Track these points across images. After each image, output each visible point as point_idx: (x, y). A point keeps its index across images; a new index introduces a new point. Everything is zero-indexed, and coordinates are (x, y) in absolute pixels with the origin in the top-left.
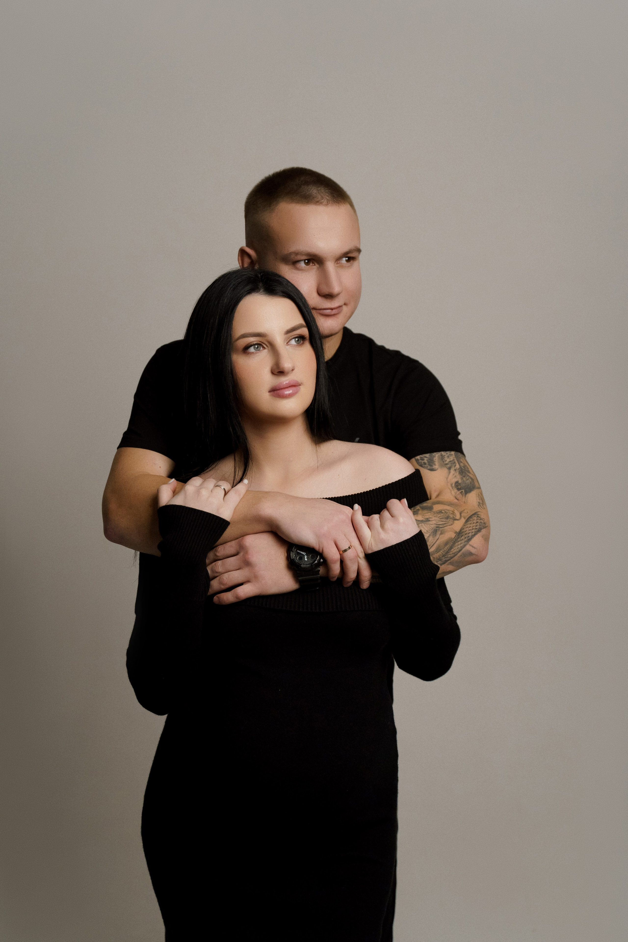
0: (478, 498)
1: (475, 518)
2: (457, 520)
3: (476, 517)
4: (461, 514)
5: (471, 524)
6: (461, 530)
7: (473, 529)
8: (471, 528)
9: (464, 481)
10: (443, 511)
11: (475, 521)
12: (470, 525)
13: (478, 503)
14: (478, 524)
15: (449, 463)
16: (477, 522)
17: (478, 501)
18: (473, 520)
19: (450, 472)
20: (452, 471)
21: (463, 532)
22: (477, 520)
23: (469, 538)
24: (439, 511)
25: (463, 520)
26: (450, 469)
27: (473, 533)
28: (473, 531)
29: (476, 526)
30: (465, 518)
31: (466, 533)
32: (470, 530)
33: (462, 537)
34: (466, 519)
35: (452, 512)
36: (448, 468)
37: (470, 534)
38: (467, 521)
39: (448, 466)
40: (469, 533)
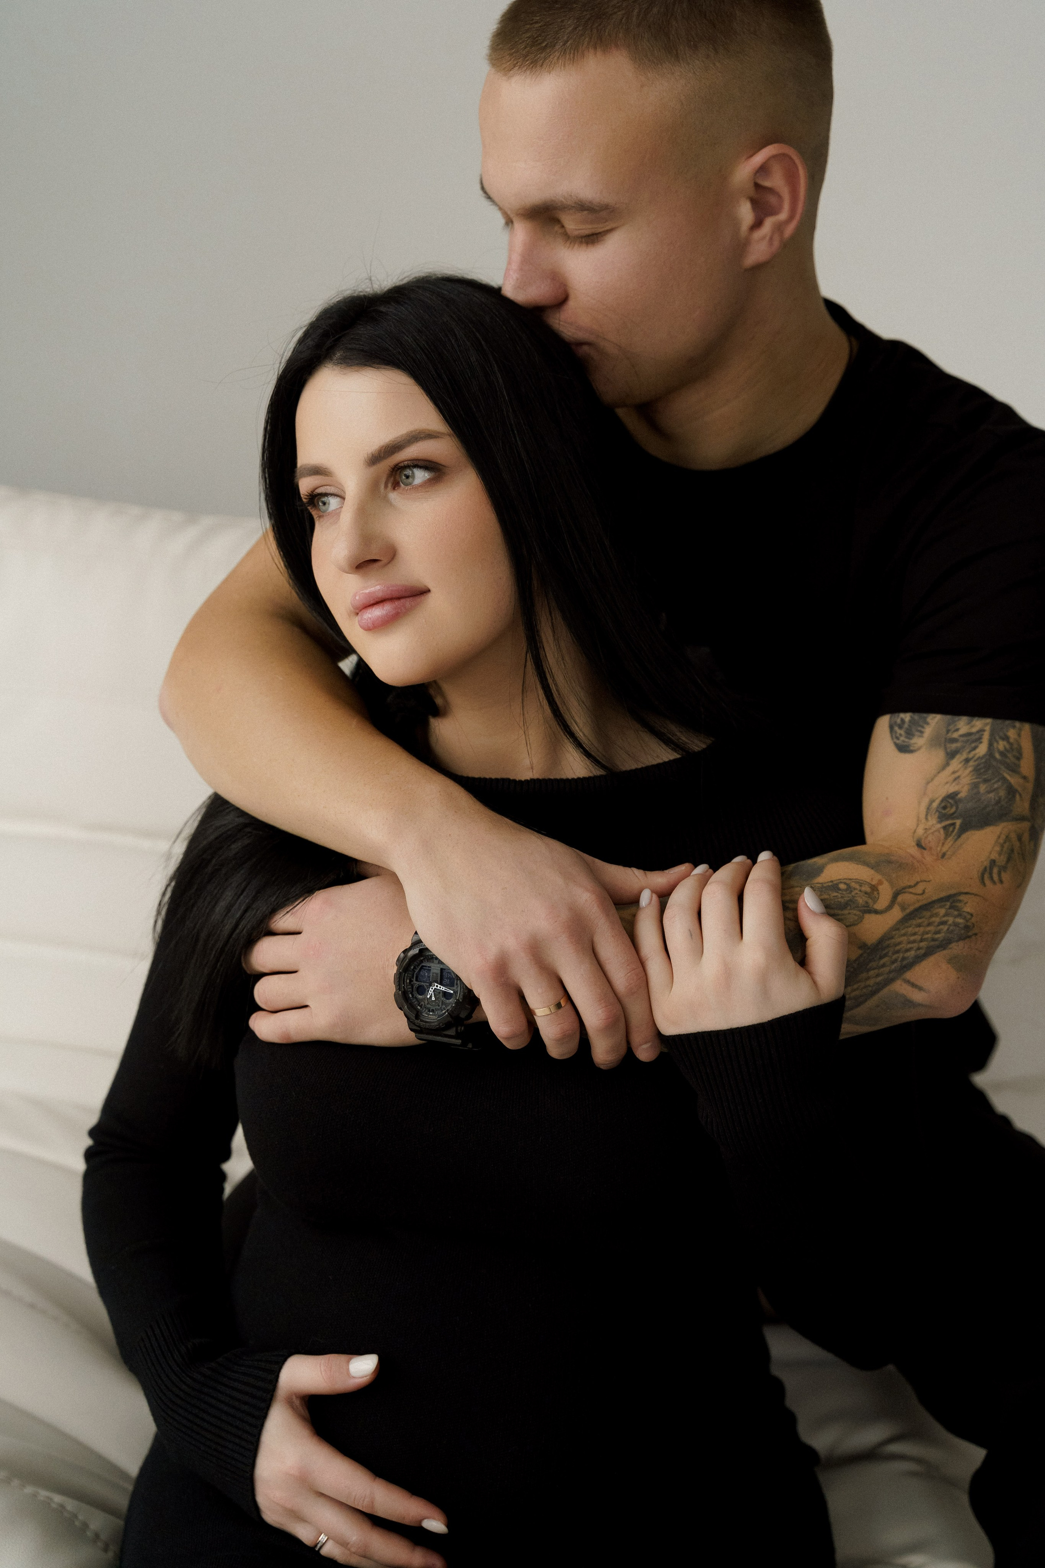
0: (998, 849)
1: (942, 911)
2: (876, 912)
3: (947, 907)
4: (895, 895)
5: (919, 926)
6: (881, 941)
7: (922, 940)
8: (917, 937)
9: (978, 793)
10: (842, 886)
11: (937, 920)
12: (917, 929)
13: (987, 863)
14: (945, 928)
15: (962, 739)
16: (944, 923)
17: (994, 856)
18: (931, 916)
19: (947, 764)
20: (955, 764)
21: (888, 946)
22: (946, 915)
23: (905, 963)
24: (830, 884)
25: (896, 914)
26: (951, 755)
27: (922, 951)
28: (922, 944)
29: (938, 932)
30: (903, 908)
31: (897, 948)
32: (914, 942)
33: (881, 958)
34: (908, 911)
35: (868, 890)
36: (947, 754)
37: (912, 954)
38: (908, 918)
39: (954, 746)
40: (907, 950)
